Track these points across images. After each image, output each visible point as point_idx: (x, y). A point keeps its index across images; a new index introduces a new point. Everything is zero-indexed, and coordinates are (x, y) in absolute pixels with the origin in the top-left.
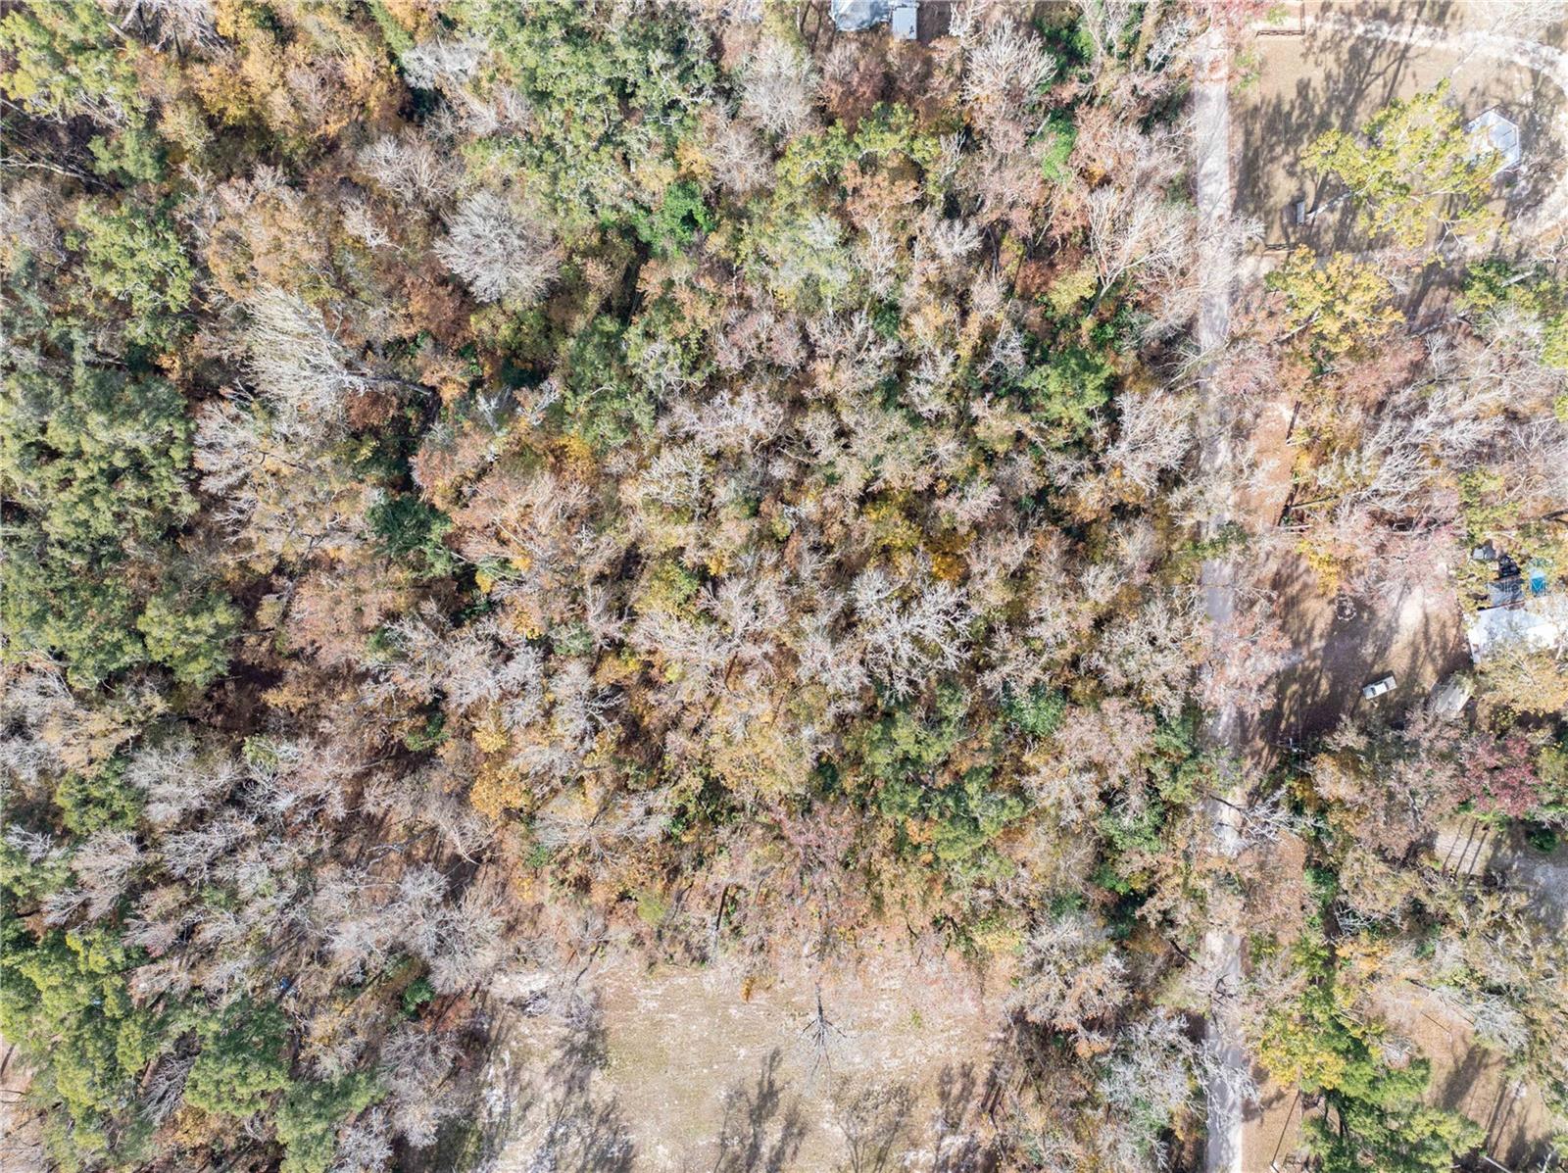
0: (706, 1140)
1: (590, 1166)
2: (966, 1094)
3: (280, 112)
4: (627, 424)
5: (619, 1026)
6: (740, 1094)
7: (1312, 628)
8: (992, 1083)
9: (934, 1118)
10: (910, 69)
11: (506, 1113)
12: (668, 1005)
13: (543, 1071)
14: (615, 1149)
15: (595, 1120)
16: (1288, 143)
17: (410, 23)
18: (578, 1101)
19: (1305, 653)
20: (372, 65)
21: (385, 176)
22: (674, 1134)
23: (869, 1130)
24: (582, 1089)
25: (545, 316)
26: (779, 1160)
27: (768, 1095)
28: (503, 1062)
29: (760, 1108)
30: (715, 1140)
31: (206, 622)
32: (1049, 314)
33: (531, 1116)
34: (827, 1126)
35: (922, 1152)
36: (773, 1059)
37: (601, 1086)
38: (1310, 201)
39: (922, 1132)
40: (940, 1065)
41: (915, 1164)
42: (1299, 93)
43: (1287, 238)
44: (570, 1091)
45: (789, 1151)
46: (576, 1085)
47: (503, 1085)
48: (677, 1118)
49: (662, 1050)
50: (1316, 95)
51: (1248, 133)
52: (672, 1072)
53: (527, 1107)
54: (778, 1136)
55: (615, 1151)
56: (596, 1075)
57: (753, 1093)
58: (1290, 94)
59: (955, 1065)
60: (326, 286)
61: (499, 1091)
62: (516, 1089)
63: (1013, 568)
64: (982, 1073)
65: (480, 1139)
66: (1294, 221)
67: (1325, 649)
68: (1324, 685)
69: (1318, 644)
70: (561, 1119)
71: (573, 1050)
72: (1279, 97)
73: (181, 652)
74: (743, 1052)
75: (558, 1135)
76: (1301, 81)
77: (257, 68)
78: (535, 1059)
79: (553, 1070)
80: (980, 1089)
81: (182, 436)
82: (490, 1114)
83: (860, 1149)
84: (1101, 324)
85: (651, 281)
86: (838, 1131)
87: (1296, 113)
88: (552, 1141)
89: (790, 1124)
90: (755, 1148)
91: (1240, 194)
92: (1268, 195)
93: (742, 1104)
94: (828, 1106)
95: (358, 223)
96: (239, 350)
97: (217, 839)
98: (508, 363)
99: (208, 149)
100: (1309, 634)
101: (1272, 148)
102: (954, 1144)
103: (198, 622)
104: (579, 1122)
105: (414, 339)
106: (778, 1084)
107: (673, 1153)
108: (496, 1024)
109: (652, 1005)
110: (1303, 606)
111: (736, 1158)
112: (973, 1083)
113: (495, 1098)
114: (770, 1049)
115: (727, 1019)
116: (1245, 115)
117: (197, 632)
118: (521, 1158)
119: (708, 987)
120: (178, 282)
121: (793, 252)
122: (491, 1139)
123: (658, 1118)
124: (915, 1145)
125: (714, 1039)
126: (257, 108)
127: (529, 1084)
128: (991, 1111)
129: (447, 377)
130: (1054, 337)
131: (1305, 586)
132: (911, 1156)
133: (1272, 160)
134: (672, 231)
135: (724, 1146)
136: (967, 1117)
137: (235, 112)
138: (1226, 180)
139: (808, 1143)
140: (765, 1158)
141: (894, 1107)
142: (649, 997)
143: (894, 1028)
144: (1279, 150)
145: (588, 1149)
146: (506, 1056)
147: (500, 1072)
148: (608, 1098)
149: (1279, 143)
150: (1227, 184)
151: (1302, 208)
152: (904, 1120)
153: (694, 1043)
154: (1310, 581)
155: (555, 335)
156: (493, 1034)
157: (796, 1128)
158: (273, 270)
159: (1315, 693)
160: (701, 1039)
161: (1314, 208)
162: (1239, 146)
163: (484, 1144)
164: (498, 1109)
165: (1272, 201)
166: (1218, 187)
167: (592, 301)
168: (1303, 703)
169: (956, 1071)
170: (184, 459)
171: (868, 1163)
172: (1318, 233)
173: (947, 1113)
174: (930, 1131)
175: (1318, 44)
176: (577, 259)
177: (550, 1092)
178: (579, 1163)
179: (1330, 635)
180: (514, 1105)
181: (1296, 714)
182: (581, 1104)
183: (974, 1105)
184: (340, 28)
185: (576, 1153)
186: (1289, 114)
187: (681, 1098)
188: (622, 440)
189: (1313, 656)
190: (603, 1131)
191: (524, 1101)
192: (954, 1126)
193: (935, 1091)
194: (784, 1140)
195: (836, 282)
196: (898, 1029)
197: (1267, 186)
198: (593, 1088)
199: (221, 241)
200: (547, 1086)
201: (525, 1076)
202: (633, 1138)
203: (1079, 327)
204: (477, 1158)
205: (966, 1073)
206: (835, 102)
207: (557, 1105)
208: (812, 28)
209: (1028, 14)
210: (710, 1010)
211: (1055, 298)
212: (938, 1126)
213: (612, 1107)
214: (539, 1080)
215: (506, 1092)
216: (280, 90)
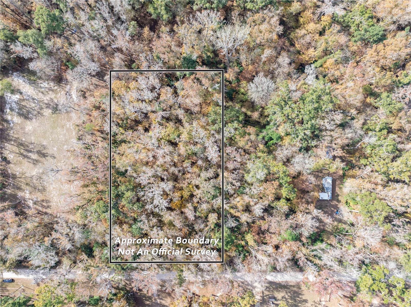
0: (33, 139)
1: (27, 109)
2: (43, 206)
3: (301, 32)
4: (214, 122)
5: (63, 117)
6: (45, 148)
7: (163, 300)
8: (46, 213)
9: (37, 198)
10: (309, 198)
11: (41, 87)
12: (68, 130)
13: (52, 97)
14: (31, 115)
15: (39, 110)
16: (291, 297)
17: (325, 66)
18: (44, 106)
19: (156, 298)
20: (313, 56)
21: (280, 60)
22: (35, 131)
23: (35, 181)
24: (47, 107)
25: (247, 100)
26: (27, 158)
27: (44, 155)
28: (54, 87)
29: (41, 153)
30: (33, 141)
31: (163, 12)
32: (246, 233)
33: (40, 94)
34: (36, 170)
35: (28, 195)
36: (53, 157)
37: (47, 112)
38: (275, 302)
39: (34, 195)
40: (51, 200)
41: (25, 193)
42: (304, 300)
43: (266, 296)
44: (46, 104)
45: (30, 160)
46: (48, 106)
47: (48, 87)
48: (39, 132)
49: (56, 128)
50: (304, 304)
51: (294, 286)
52: (51, 131)
53: (42, 93)
54: (34, 158)
55: (30, 116)
56: (50, 111)
57: (44, 151)
58: (304, 298)
59: (51, 204)
60: (253, 44)
61: (47, 86)
62: (47, 90)
63: (174, 223)
64: (49, 211)
65: (34, 81)
66: (270, 298)
67: (157, 303)
68: (148, 302)
69: (158, 301)
70: (39, 101)
71: (57, 105)
72: (303, 295)
73: (155, 6)
74: (55, 149)
75: (35, 101)
76: (307, 300)
77: (311, 26)
78: (55, 95)
79: (52, 99)
80: (44, 210)
81: (212, 6)
82: (41, 83)
83: (30, 179)
84: (243, 247)
85: (251, 129)
86: (34, 173)
87: (299, 299)
88: (33, 99)
89: (37, 161)
90: (30, 151)
91: (278, 284)
92: (277, 291)
93: (42, 148)
94: (41, 171)
95: (268, 53)
96: (235, 22)
97: (106, 15)
98: (234, 91)
99: (292, 13)
100: (161, 299)
101: (290, 292)
102: (30, 203)
103: (163, 10)
104: (38, 106)
105: (242, 66)
106: (47, 158)
107: (30, 130)
108: (64, 85)
109: (68, 126)
110: (168, 297)
111: (28, 147)
112: (46, 209)
113: (45, 85)
114: (56, 156)
115: (64, 145)
116: (298, 286)
117: (161, 10)
118: (29, 91)
119: (72, 140)
120: (252, 6)
121: (257, 167)
122: (34, 83)
123: (39, 127)
124: (30, 193)
125: (59, 142)
126: (302, 26)
127: (48, 94)
128: (38, 213)
129: (230, 75)
130: (240, 234)
131: (174, 298)
132: (28, 192)
133: (286, 292)
134: (268, 134)
135: (31, 143)
136: (37, 207)
137: (301, 20)
138: (281, 280)
139: (31, 165)
140: (28, 154)
141: (40, 188)
142: (69, 125)
143: (61, 188)
144: (289, 294)
145: (31, 108)
146: (56, 88)
147: (52, 86)
148: (44, 114)
149: (291, 294)
150: (280, 280)
151: (273, 300)
152: (37, 191)
153: (58, 136)
154: (175, 299)
155: (241, 103)
156: (61, 84)
157: (35, 162)
158: (254, 31)
159: (146, 300)
160: (59, 139)
161: (273, 303)
162: (290, 284)
163: (33, 82)
164: (42, 85)
165: (275, 292)
166: (279, 278)
167: (249, 113)
168: (143, 297)
169: (49, 204)
170: (206, 7)
171: (26, 181)
172: (267, 304)
173: (38, 202)
174: (34, 197)
175: (317, 305)
176: (260, 110)
177: (46, 99)
178: (28, 106)
179: (161, 304)
180: (43, 90)
181: (140, 295)
182: (43, 107)
183: (40, 209)
184: (322, 48)
185: (30, 105)
186: (299, 297)
187: (44, 133)
188: (210, 121)
189: (155, 299)
190: (36, 112)
191: (44, 92)
192: (35, 203)
193: (44, 199)
194: (33, 159)
195: (248, 178)
196: (60, 189)
197: (279, 291)
198: (47, 110)
199: (263, 17)
200: (48, 98)
201: (50, 92)
202: (34, 120)
203: (242, 240)
204: (30, 80)
205: (48, 207)
206: (302, 178)
207: (43, 101)
208: (324, 172)
209: (326, 229)
210: (66, 141)
211: (249, 235)
212: (35, 199)
213: (42, 115)
214: (49, 96)
215: (46, 88)
216: (306, 32)
